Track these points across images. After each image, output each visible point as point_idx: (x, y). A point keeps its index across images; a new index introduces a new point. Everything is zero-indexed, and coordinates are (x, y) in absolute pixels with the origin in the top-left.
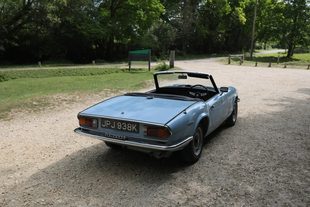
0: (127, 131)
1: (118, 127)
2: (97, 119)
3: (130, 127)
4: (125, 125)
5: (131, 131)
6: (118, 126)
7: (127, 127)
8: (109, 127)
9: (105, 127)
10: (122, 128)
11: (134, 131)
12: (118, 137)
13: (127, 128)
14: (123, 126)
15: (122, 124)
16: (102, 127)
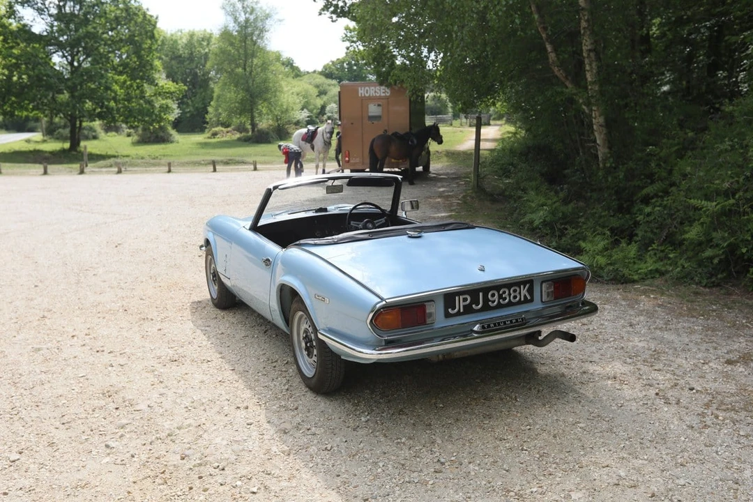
0: (510, 304)
1: (490, 303)
2: (430, 299)
3: (517, 294)
4: (504, 292)
5: (520, 303)
6: (490, 301)
7: (510, 295)
8: (468, 310)
9: (459, 314)
10: (499, 301)
11: (526, 301)
12: (511, 321)
13: (510, 298)
14: (500, 297)
15: (499, 292)
16: (447, 315)
